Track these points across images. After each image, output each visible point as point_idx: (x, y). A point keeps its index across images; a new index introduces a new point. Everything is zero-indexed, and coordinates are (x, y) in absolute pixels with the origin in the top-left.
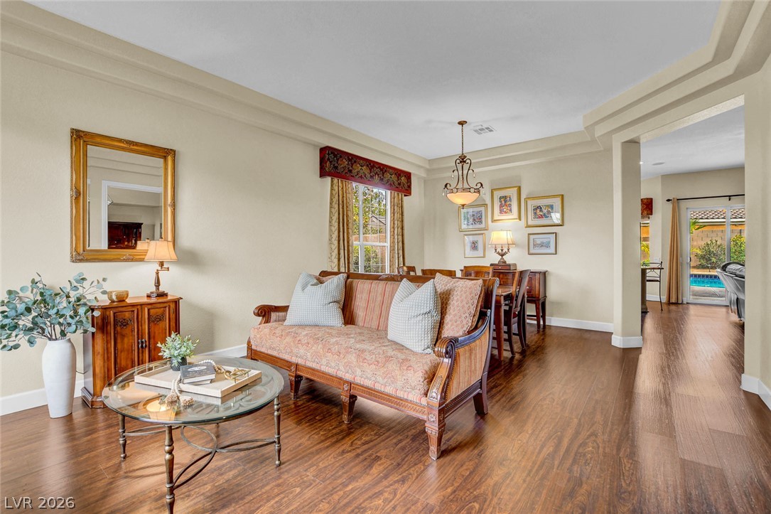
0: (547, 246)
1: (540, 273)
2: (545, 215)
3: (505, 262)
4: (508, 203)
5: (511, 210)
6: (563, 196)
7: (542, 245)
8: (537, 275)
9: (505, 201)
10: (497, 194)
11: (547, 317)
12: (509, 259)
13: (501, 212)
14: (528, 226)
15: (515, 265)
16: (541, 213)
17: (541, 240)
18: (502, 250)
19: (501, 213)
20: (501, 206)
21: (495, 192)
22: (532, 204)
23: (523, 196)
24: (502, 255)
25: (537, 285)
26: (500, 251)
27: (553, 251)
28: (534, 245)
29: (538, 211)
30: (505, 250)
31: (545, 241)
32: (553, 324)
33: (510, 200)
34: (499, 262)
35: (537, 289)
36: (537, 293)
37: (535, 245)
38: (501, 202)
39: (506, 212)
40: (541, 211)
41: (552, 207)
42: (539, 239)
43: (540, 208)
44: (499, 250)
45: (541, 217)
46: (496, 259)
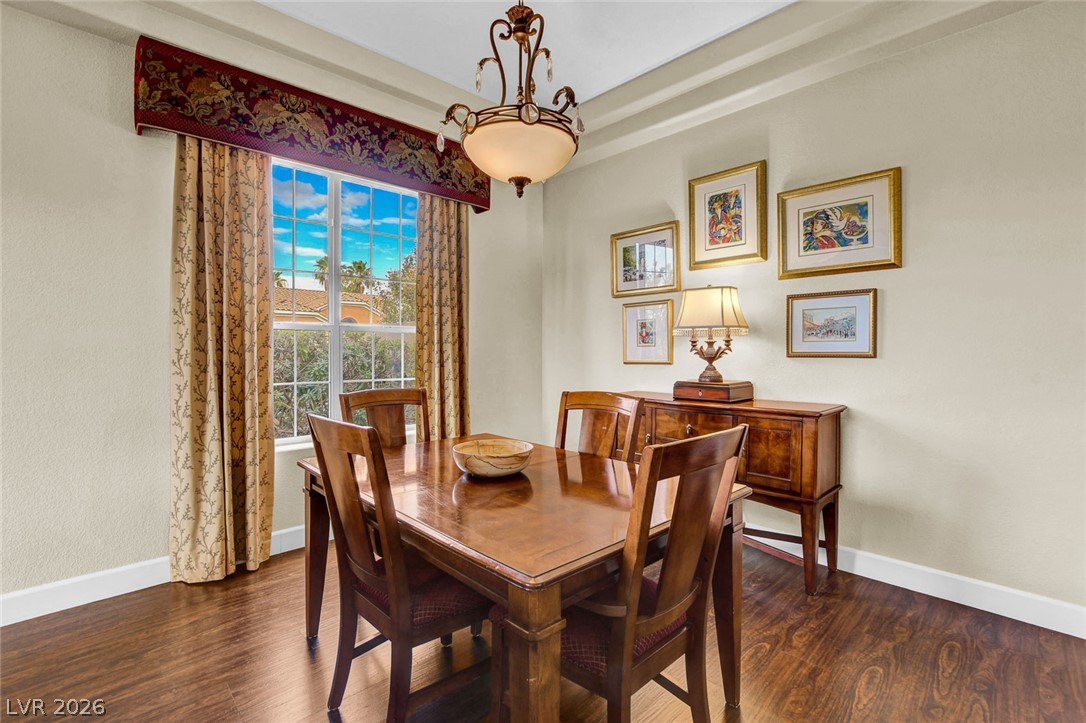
0: (848, 332)
1: (817, 417)
2: (839, 236)
3: (718, 379)
4: (733, 212)
5: (738, 232)
6: (898, 171)
7: (829, 330)
8: (809, 425)
9: (724, 206)
10: (704, 192)
11: (840, 547)
12: (731, 370)
13: (714, 239)
14: (787, 274)
15: (749, 386)
16: (827, 233)
17: (828, 315)
18: (711, 344)
19: (713, 241)
20: (714, 223)
21: (698, 188)
22: (798, 207)
23: (775, 188)
24: (711, 359)
25: (807, 455)
26: (705, 347)
27: (867, 349)
28: (805, 328)
29: (819, 226)
30: (720, 343)
31: (838, 316)
32: (861, 570)
33: (738, 204)
34: (701, 376)
35: (807, 467)
36: (806, 479)
37: (810, 330)
38: (712, 211)
39: (726, 240)
40: (827, 225)
41: (862, 210)
42: (823, 311)
43: (824, 216)
44: (702, 343)
45: (828, 243)
46: (691, 369)
